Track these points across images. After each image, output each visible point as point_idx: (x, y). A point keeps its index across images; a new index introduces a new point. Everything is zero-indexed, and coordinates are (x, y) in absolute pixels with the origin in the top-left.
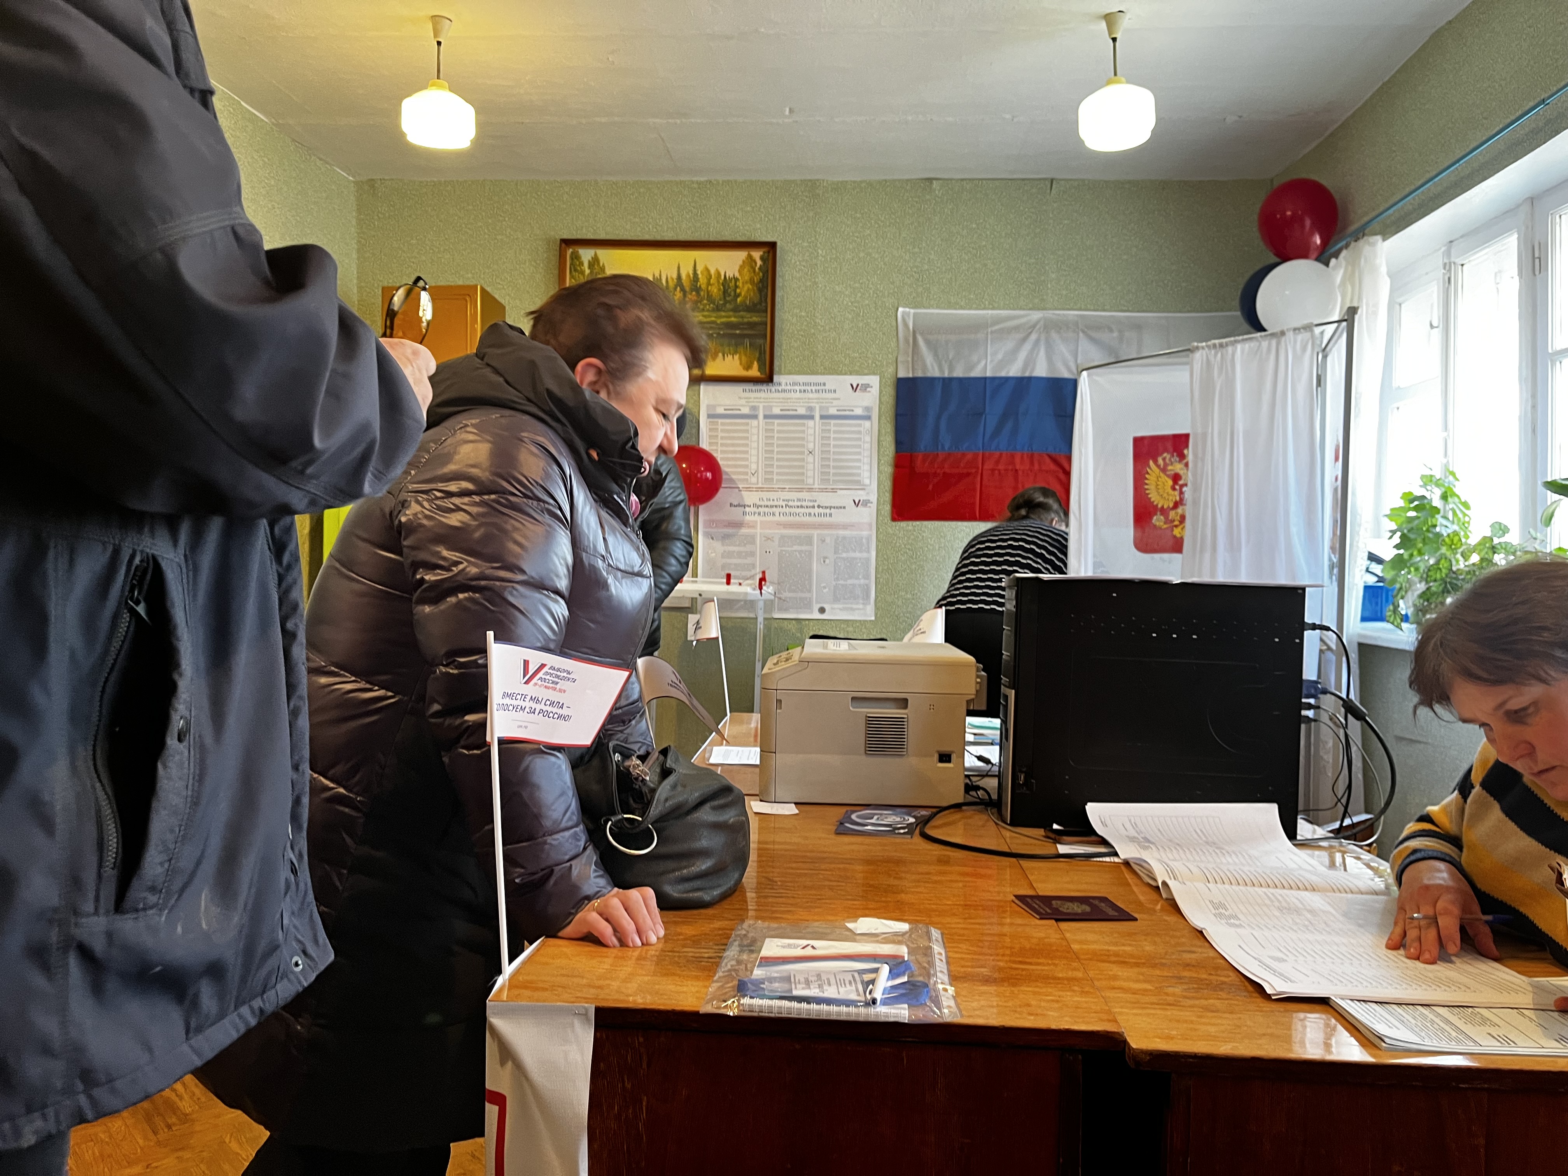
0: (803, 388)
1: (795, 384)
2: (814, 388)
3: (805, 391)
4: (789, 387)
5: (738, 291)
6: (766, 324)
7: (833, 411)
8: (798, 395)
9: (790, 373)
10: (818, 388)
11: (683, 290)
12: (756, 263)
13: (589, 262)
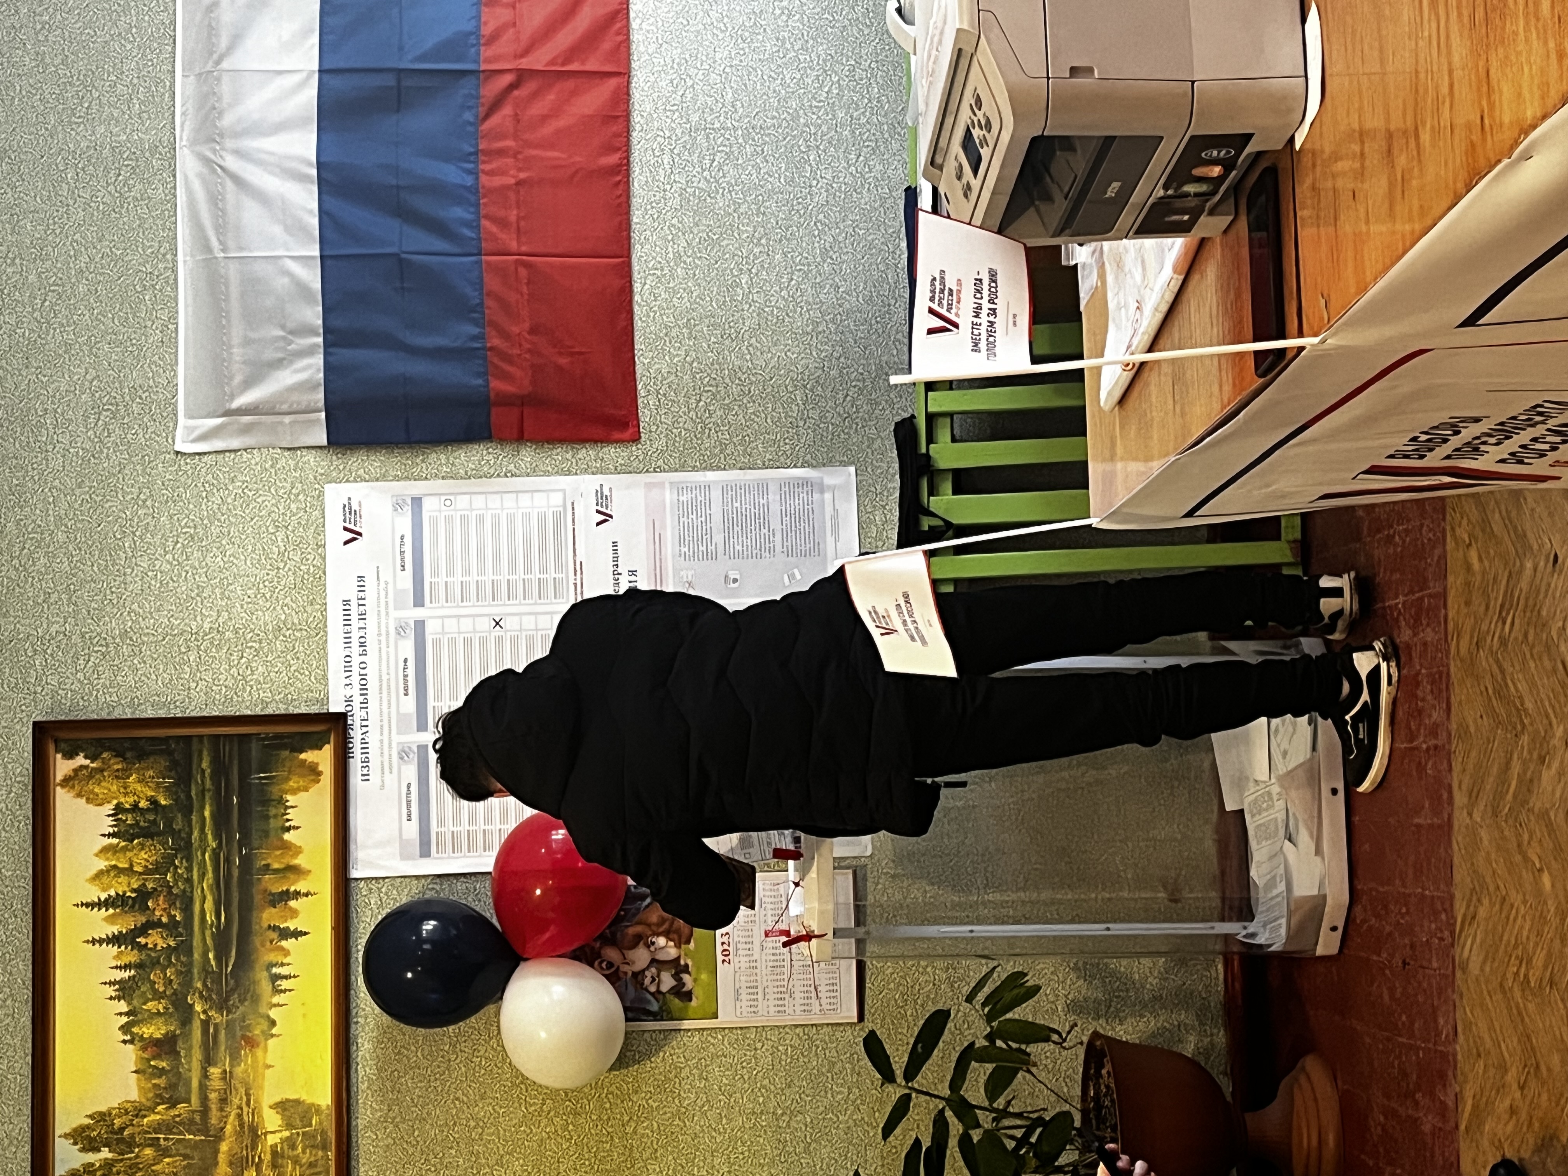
0: (356, 649)
1: (348, 669)
2: (355, 623)
4: (355, 679)
5: (143, 804)
6: (217, 737)
7: (406, 580)
8: (371, 659)
10: (354, 617)
12: (82, 767)
13: (83, 1150)
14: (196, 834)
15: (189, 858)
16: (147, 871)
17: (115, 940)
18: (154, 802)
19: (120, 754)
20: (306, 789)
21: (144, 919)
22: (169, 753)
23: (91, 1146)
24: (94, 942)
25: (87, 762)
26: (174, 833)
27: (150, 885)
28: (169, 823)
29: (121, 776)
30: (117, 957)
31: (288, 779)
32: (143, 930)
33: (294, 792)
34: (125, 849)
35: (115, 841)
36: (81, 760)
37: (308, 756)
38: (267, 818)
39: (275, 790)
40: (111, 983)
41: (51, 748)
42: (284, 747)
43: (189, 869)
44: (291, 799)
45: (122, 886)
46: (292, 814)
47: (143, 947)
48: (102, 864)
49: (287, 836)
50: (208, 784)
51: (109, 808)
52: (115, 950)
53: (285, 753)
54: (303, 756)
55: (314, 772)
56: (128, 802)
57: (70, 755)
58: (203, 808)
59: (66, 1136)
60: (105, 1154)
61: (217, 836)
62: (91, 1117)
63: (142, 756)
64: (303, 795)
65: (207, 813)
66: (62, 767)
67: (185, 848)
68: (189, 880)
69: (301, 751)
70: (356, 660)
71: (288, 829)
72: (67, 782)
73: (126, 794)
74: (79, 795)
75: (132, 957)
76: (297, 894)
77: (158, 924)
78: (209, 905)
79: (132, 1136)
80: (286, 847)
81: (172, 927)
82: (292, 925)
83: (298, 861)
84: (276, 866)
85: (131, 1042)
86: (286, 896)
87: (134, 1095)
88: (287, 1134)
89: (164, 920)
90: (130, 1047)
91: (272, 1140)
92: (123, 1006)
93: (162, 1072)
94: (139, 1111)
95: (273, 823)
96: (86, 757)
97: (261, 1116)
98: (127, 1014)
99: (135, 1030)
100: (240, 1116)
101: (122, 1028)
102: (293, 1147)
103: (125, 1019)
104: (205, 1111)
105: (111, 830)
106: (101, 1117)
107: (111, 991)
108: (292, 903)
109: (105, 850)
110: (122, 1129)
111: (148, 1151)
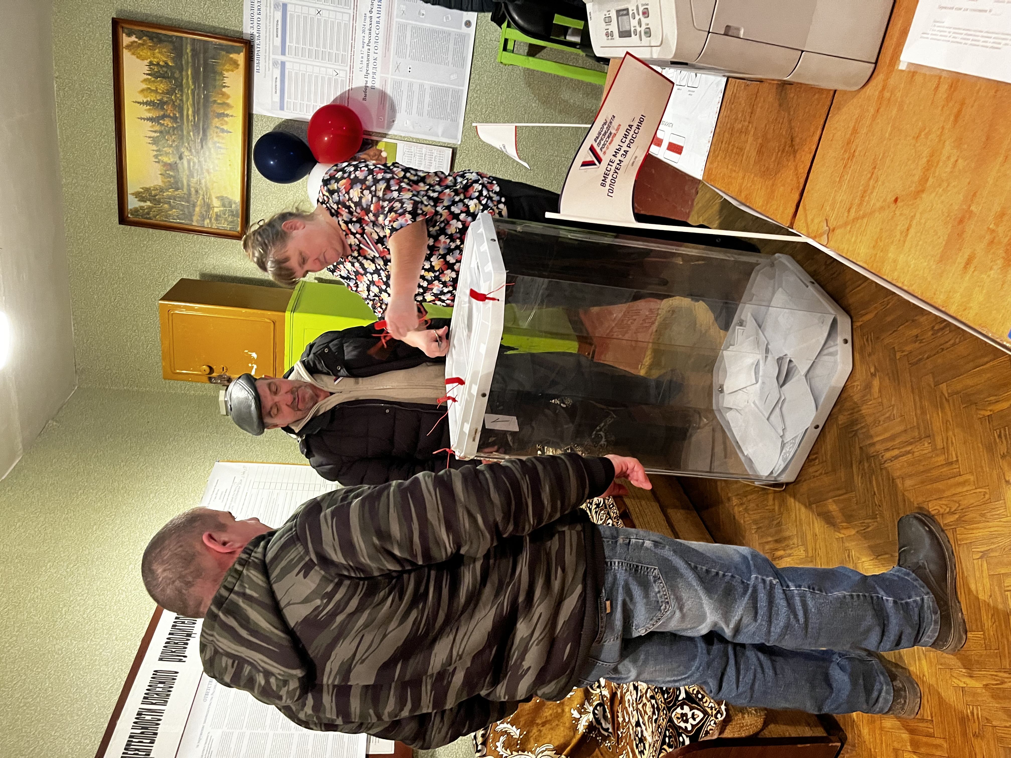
0: (256, 11)
1: (252, 19)
3: (259, 9)
4: (255, 25)
5: (162, 63)
6: (194, 39)
8: (263, 17)
9: (241, 22)
12: (135, 42)
13: (139, 200)
14: (184, 81)
15: (181, 90)
16: (163, 93)
17: (151, 119)
18: (166, 63)
19: (151, 38)
20: (232, 71)
21: (162, 113)
22: (172, 42)
23: (143, 200)
24: (141, 119)
25: (136, 40)
26: (176, 79)
27: (165, 99)
28: (173, 73)
29: (152, 49)
30: (152, 126)
31: (224, 65)
32: (163, 117)
33: (227, 71)
34: (154, 82)
35: (150, 77)
36: (133, 38)
37: (233, 56)
38: (215, 80)
39: (218, 68)
40: (150, 137)
41: (120, 30)
42: (222, 49)
43: (182, 95)
44: (226, 74)
45: (152, 97)
46: (226, 80)
47: (162, 125)
48: (144, 86)
49: (224, 90)
50: (190, 60)
51: (146, 62)
52: (150, 123)
53: (223, 53)
54: (231, 56)
55: (235, 64)
56: (155, 61)
57: (129, 35)
58: (187, 70)
59: (133, 194)
60: (148, 203)
61: (194, 83)
62: (142, 188)
63: (160, 41)
64: (230, 72)
65: (189, 73)
66: (126, 40)
67: (180, 86)
68: (181, 100)
69: (231, 53)
70: (256, 16)
71: (225, 87)
72: (128, 47)
73: (154, 58)
74: (133, 54)
75: (157, 128)
76: (227, 115)
77: (169, 116)
78: (190, 112)
79: (159, 199)
80: (224, 94)
81: (174, 119)
82: (225, 127)
83: (229, 101)
84: (219, 101)
85: (158, 162)
86: (223, 115)
87: (161, 184)
88: (222, 209)
89: (171, 115)
90: (157, 164)
91: (216, 210)
92: (154, 147)
93: (171, 176)
94: (162, 190)
95: (217, 83)
96: (136, 37)
97: (212, 201)
98: (157, 151)
99: (160, 158)
100: (203, 199)
101: (154, 156)
102: (225, 214)
103: (155, 153)
104: (190, 194)
105: (148, 72)
106: (147, 190)
107: (149, 140)
108: (226, 119)
109: (145, 80)
110: (155, 196)
111: (166, 206)
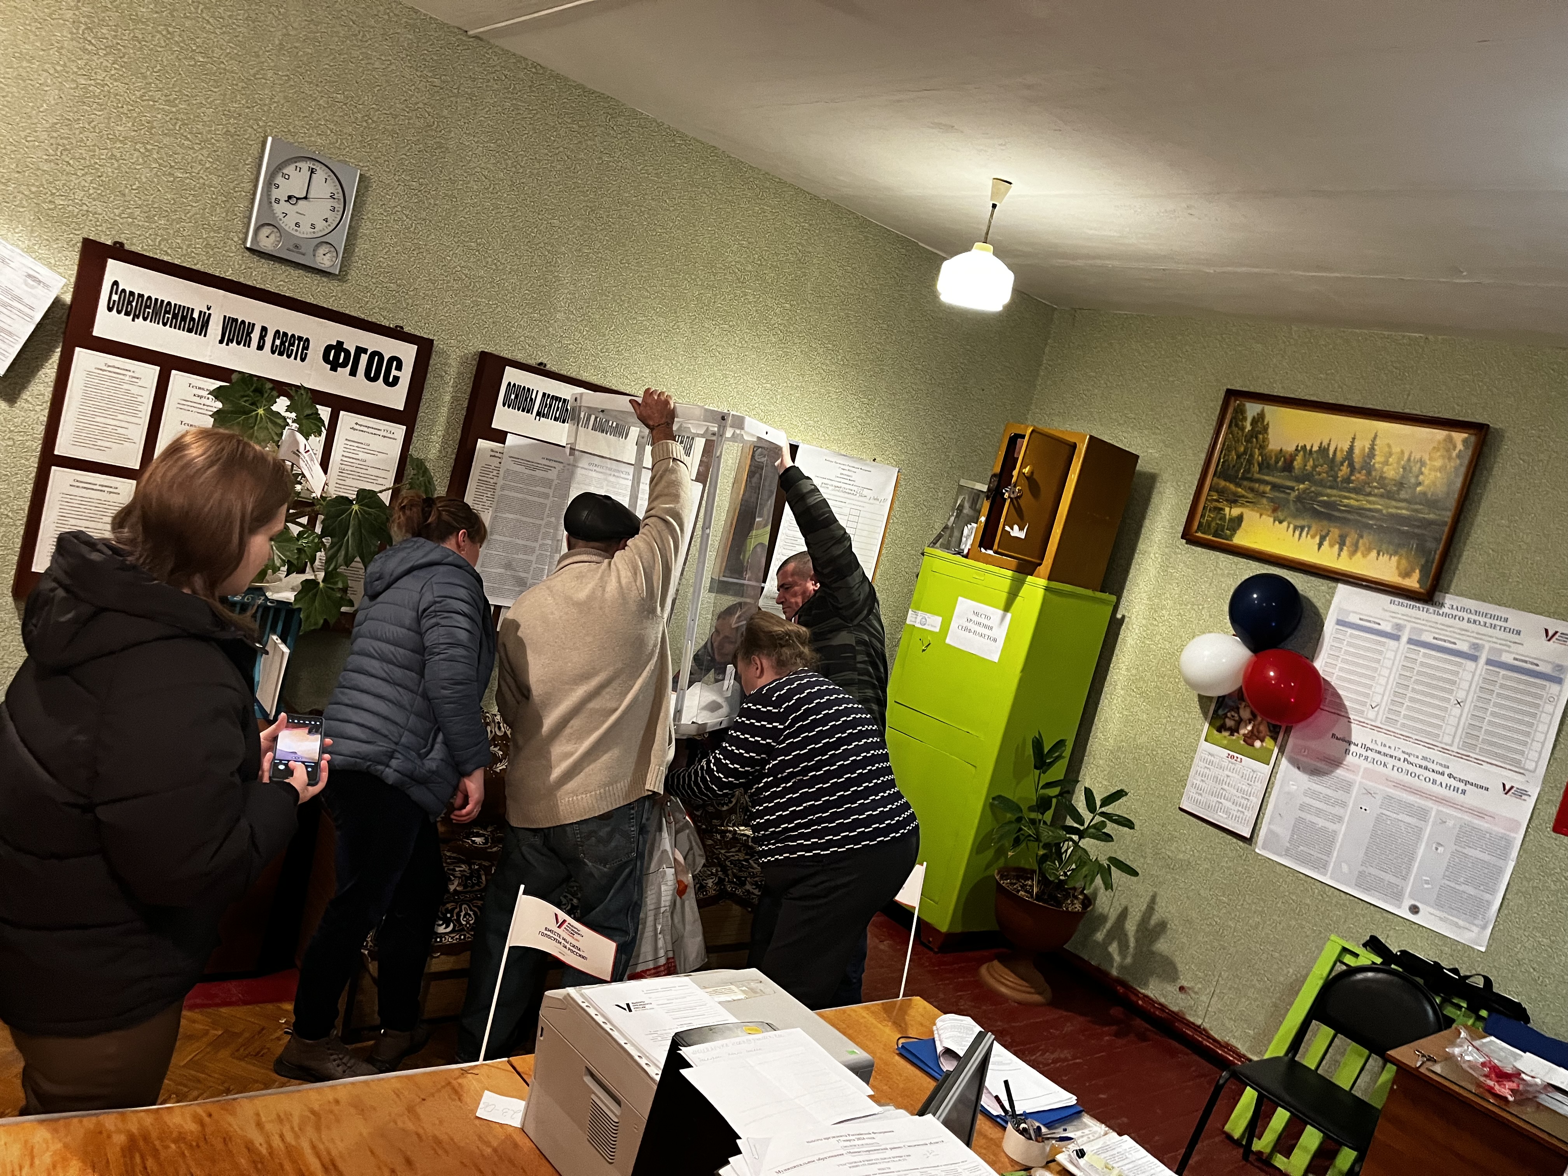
0: (1473, 617)
1: (1463, 609)
2: (1489, 621)
3: (1475, 622)
4: (1455, 612)
5: (1421, 478)
7: (1507, 658)
8: (1464, 624)
9: (1461, 594)
10: (1494, 622)
11: (1351, 465)
12: (1455, 447)
13: (1254, 418)
14: (1394, 503)
15: (1384, 497)
16: (1382, 472)
17: (1351, 450)
18: (1420, 484)
21: (1357, 466)
22: (1448, 496)
23: (1254, 422)
24: (1354, 439)
25: (1457, 451)
26: (1399, 491)
27: (1375, 475)
29: (1443, 468)
30: (1342, 450)
34: (1398, 463)
35: (1406, 459)
36: (1460, 447)
40: (1329, 445)
41: (1474, 433)
43: (1376, 496)
45: (1378, 458)
47: (1342, 464)
48: (1395, 450)
50: (1420, 516)
51: (1426, 458)
52: (1346, 447)
56: (1426, 470)
57: (1464, 443)
58: (1407, 509)
59: (1263, 411)
60: (1248, 428)
61: (1392, 516)
62: (1268, 424)
63: (1451, 480)
65: (1404, 512)
66: (1459, 437)
67: (1388, 496)
68: (1369, 494)
72: (1450, 439)
73: (1430, 469)
74: (1440, 444)
75: (1339, 457)
77: (1351, 474)
78: (1352, 502)
79: (1252, 442)
81: (1348, 480)
85: (1296, 450)
87: (1270, 447)
89: (1353, 478)
90: (1294, 448)
92: (1315, 448)
93: (1277, 462)
94: (1262, 447)
96: (1460, 451)
97: (1240, 506)
98: (1311, 450)
99: (1302, 453)
100: (1243, 496)
102: (1220, 519)
103: (1308, 448)
104: (1251, 480)
105: (1412, 458)
106: (1265, 429)
109: (1402, 452)
110: (1257, 438)
111: (1242, 449)
